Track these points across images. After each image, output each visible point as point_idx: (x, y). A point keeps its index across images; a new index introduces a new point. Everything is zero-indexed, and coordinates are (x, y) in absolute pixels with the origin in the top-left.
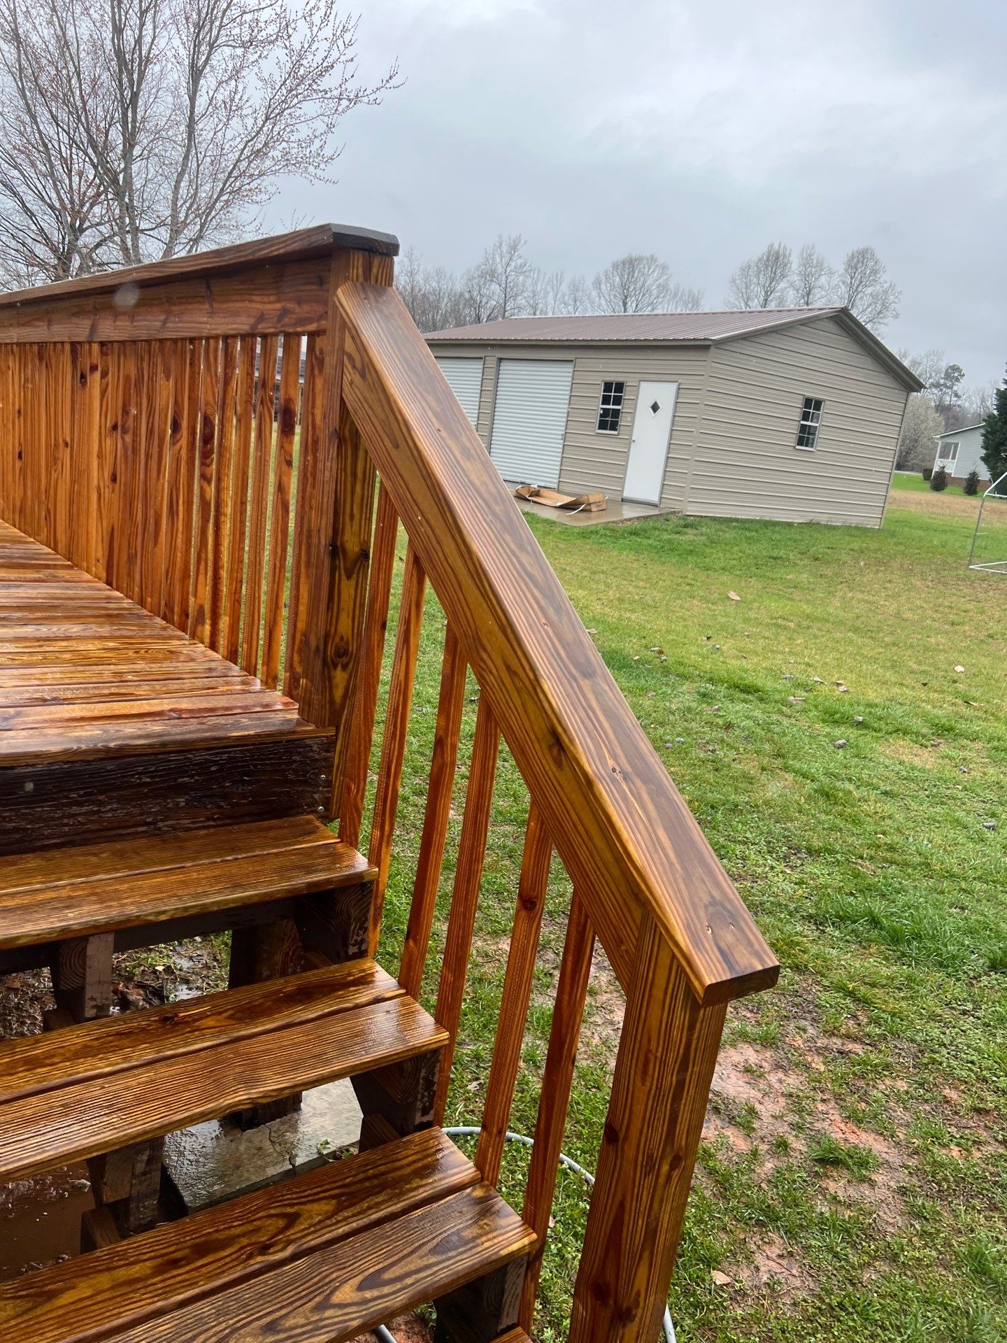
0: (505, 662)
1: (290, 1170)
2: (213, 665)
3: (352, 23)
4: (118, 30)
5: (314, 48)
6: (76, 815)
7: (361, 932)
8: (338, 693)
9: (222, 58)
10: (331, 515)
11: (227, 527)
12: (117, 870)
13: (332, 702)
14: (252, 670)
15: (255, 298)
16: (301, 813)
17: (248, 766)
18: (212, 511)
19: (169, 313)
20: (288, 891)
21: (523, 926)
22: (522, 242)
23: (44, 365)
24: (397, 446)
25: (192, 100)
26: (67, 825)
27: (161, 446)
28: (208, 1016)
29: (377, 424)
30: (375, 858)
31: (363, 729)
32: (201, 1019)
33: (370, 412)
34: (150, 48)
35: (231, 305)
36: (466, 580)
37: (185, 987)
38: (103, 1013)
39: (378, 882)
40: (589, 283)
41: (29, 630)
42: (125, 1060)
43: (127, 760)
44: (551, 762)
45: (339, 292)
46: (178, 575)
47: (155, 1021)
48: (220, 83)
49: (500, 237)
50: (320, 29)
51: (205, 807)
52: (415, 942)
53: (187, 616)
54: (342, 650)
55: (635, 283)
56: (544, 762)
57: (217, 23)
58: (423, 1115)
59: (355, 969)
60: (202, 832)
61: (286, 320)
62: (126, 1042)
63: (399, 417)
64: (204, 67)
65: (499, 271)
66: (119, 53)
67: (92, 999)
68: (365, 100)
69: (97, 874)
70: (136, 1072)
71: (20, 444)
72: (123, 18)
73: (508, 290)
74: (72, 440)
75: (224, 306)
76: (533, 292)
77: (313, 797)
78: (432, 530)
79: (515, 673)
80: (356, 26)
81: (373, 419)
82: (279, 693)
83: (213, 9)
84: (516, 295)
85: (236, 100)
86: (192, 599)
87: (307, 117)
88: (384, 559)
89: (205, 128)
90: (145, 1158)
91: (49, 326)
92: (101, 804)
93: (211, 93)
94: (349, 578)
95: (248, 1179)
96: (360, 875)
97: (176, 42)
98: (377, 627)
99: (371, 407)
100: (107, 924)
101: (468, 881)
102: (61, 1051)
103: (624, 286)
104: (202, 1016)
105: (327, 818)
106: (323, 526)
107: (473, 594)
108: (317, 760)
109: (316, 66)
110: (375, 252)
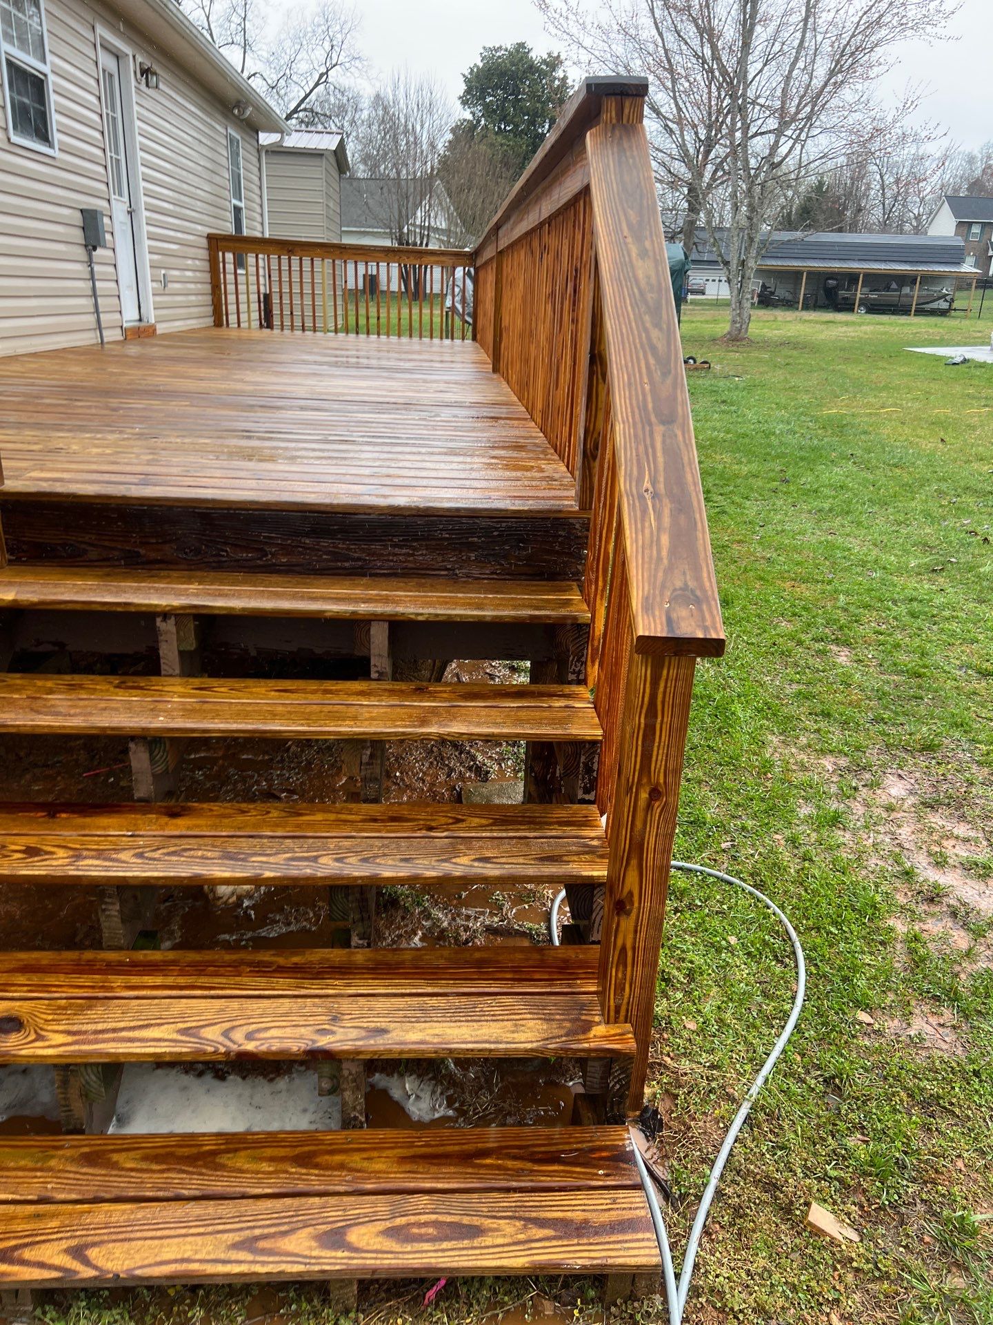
6: (398, 554)
7: (579, 665)
16: (567, 580)
17: (522, 535)
26: (392, 561)
28: (446, 692)
39: (589, 623)
42: (379, 701)
45: (588, 137)
47: (412, 688)
51: (490, 563)
58: (584, 794)
62: (386, 693)
77: (577, 568)
92: (415, 549)
96: (574, 617)
100: (382, 615)
104: (442, 692)
108: (580, 537)
110: (628, 95)
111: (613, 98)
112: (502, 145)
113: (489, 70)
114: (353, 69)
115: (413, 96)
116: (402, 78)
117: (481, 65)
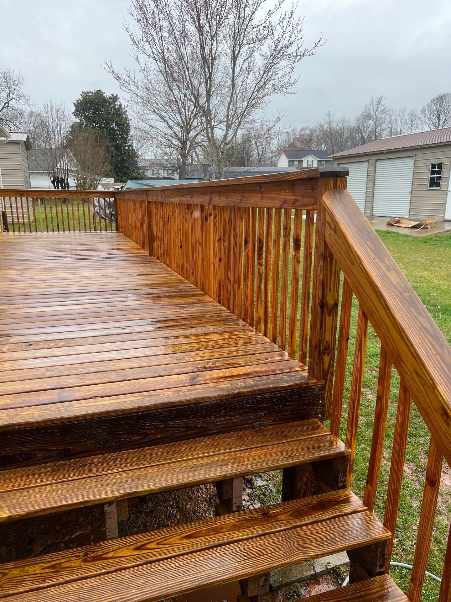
0: (415, 370)
1: (314, 574)
2: (267, 345)
3: (301, 22)
4: (202, 47)
5: (284, 37)
6: (222, 421)
7: (344, 477)
8: (326, 366)
9: (245, 50)
10: (321, 291)
11: (270, 286)
12: (240, 446)
13: (323, 370)
14: (284, 347)
15: (281, 193)
16: (312, 418)
17: (288, 398)
18: (263, 278)
19: (243, 196)
20: (312, 460)
21: (429, 493)
22: (383, 99)
23: (190, 212)
24: (353, 264)
25: (233, 70)
26: (220, 425)
27: (240, 249)
28: (281, 514)
29: (343, 254)
30: (349, 444)
31: (339, 384)
32: (278, 515)
33: (339, 248)
34: (216, 52)
35: (271, 195)
36: (392, 329)
37: (260, 479)
38: (239, 509)
39: (351, 455)
40: (419, 112)
41: (193, 331)
42: (251, 533)
43: (241, 398)
44: (443, 423)
45: (324, 197)
46: (249, 303)
47: (260, 514)
48: (244, 61)
49: (372, 98)
50: (287, 28)
51: (272, 416)
52: (371, 486)
53: (253, 320)
54: (327, 347)
55: (444, 107)
56: (439, 422)
57: (242, 35)
58: (380, 568)
59: (341, 494)
60: (271, 427)
61: (297, 204)
62: (249, 524)
63: (355, 255)
64: (238, 55)
65: (372, 114)
66: (203, 57)
67: (235, 503)
68: (308, 54)
69: (233, 448)
70: (256, 539)
71: (181, 242)
72: (204, 42)
73: (377, 122)
74: (202, 243)
75: (268, 195)
76: (390, 121)
77: (316, 411)
78: (373, 303)
79: (421, 376)
80: (302, 23)
81: (341, 251)
82: (297, 361)
83: (240, 30)
84: (381, 124)
85: (251, 66)
86: (255, 315)
87: (282, 67)
88: (347, 310)
89: (239, 81)
90: (263, 580)
91: (192, 197)
93: (241, 65)
94: (329, 315)
95: (296, 576)
96: (342, 453)
97: (226, 47)
98: (344, 340)
99: (339, 246)
100: (240, 474)
101: (398, 465)
102: (225, 526)
103: (438, 110)
104: (279, 514)
105: (322, 420)
106: (317, 294)
107: (396, 336)
108: (317, 395)
109: (285, 44)
110: (339, 176)
111: (332, 178)
112: (95, 133)
113: (86, 101)
114: (21, 101)
115: (55, 114)
116: (49, 106)
117: (82, 99)
